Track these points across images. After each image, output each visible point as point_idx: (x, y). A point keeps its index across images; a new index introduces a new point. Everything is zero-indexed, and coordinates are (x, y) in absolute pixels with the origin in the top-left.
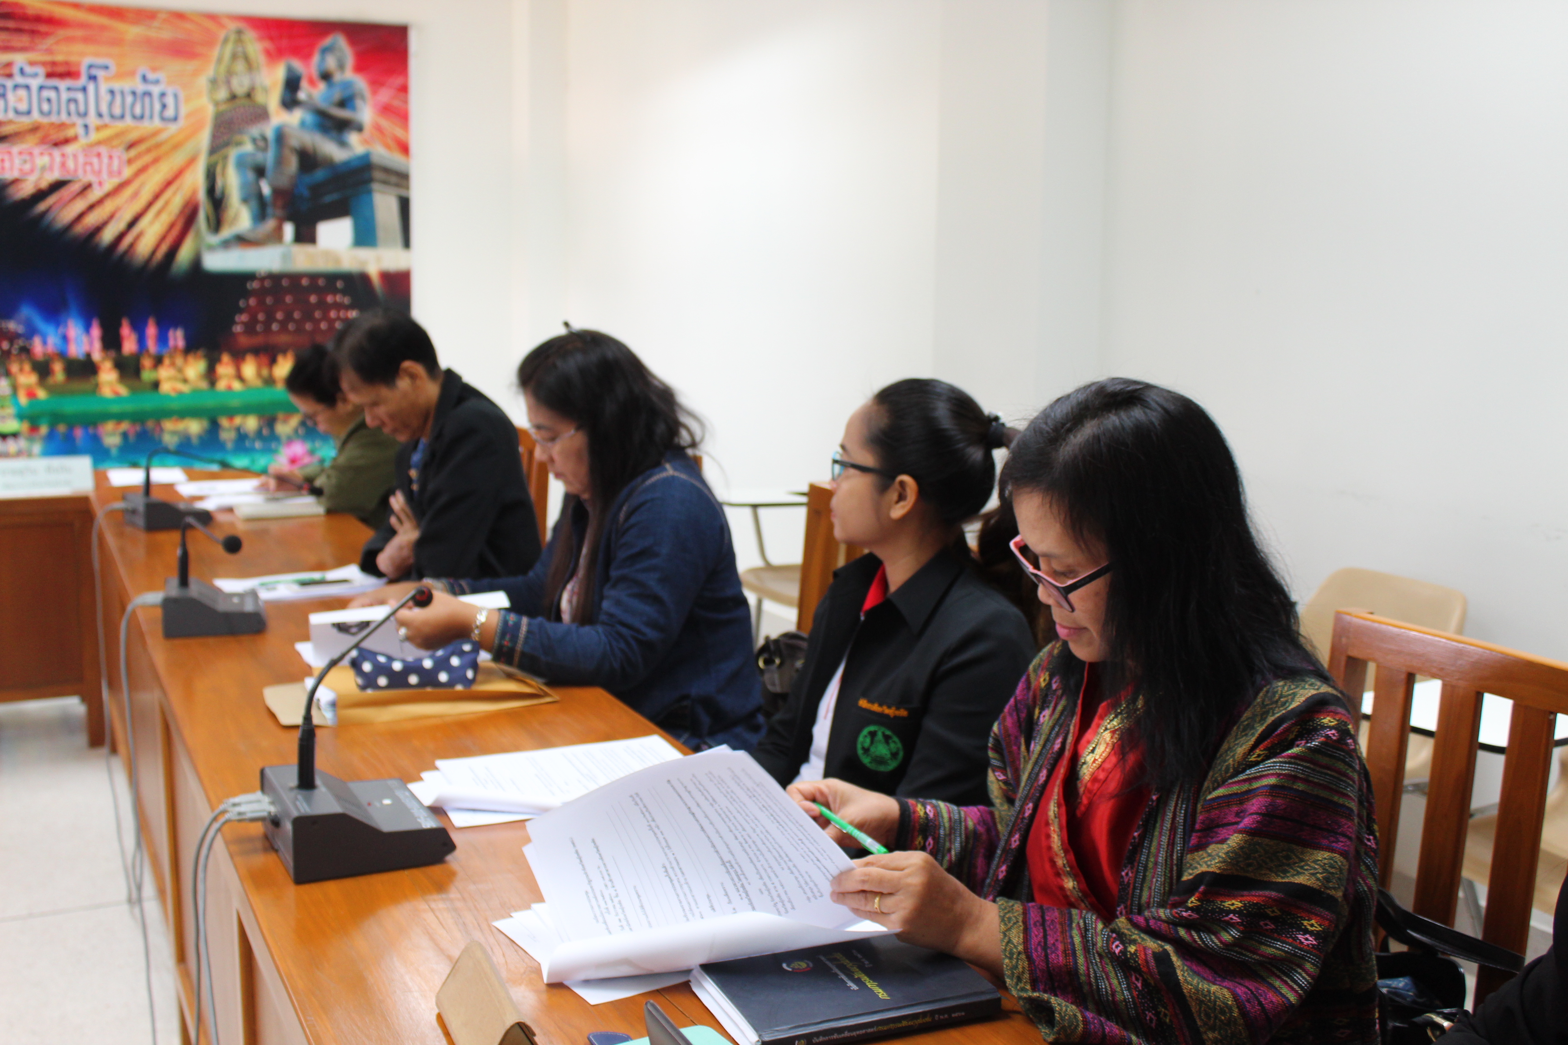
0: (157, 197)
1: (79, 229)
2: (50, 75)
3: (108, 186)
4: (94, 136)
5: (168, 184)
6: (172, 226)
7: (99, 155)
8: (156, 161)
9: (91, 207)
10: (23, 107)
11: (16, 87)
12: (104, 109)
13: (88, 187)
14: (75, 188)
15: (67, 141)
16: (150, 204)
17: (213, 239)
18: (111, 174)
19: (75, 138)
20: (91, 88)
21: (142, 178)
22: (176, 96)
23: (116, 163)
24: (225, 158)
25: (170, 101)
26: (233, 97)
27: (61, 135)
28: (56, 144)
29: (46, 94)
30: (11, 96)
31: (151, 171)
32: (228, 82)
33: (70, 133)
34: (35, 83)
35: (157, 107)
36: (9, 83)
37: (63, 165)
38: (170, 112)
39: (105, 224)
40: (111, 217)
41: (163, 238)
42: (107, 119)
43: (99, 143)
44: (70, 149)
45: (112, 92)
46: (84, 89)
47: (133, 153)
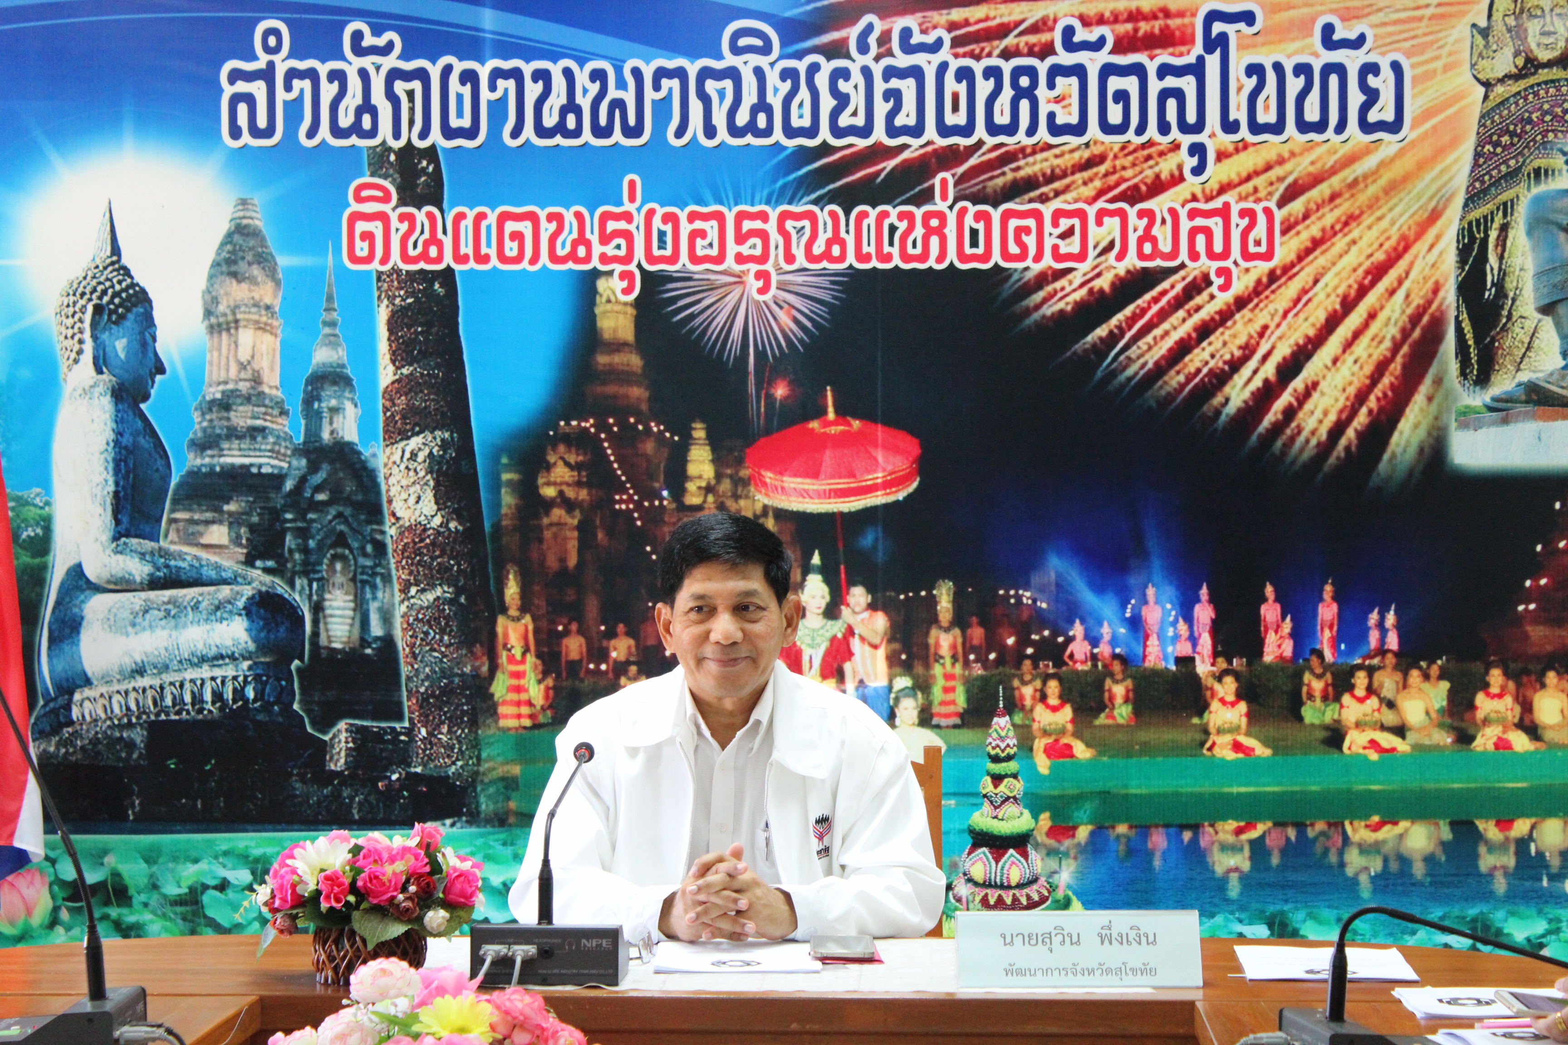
0: (1348, 305)
1: (1174, 379)
2: (1122, 46)
3: (1241, 285)
4: (1216, 173)
5: (1378, 272)
6: (1381, 368)
7: (1224, 212)
8: (1350, 220)
9: (1205, 331)
10: (1068, 116)
11: (1056, 71)
12: (1239, 112)
13: (1200, 284)
14: (1174, 285)
15: (1158, 187)
16: (1332, 322)
17: (1477, 399)
18: (1247, 256)
19: (1177, 179)
20: (1213, 62)
21: (1319, 260)
22: (1396, 67)
23: (1260, 231)
24: (1507, 208)
25: (1384, 83)
26: (1531, 65)
28: (1133, 196)
29: (1115, 83)
30: (1042, 92)
31: (1340, 243)
32: (1517, 33)
33: (1166, 167)
34: (1094, 63)
35: (1355, 98)
36: (1042, 68)
37: (1147, 236)
38: (1382, 113)
39: (1235, 365)
40: (1248, 350)
41: (1361, 397)
42: (1244, 132)
43: (1224, 189)
44: (1159, 204)
45: (1255, 70)
46: (1197, 70)
47: (1297, 206)
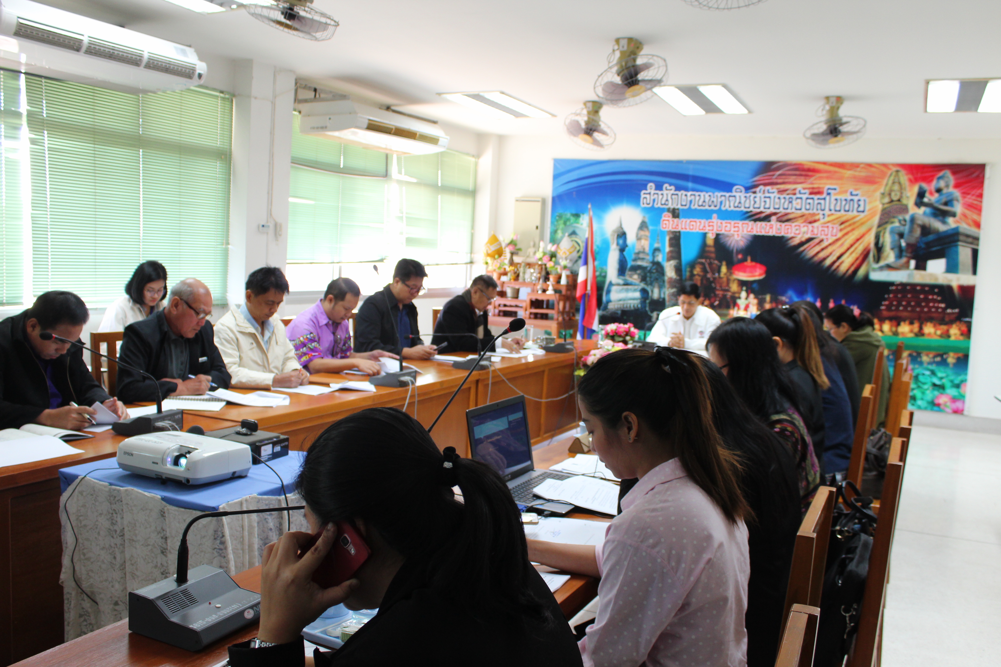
0: (852, 246)
1: (816, 259)
2: (811, 193)
3: (830, 241)
4: (827, 219)
5: (858, 240)
6: (857, 259)
7: (828, 227)
8: (853, 230)
9: (823, 249)
10: (799, 207)
11: (797, 198)
12: (832, 208)
13: (822, 241)
14: (816, 241)
15: (815, 221)
16: (848, 249)
17: (876, 266)
18: (832, 235)
19: (818, 220)
20: (828, 198)
21: (846, 237)
22: (865, 201)
23: (835, 231)
24: (885, 229)
25: (862, 203)
26: (892, 201)
27: (811, 219)
28: (810, 223)
29: (809, 201)
30: (794, 202)
31: (850, 234)
32: (890, 194)
33: (817, 218)
34: (804, 197)
35: (856, 206)
36: (794, 197)
37: (812, 231)
38: (861, 209)
39: (828, 256)
40: (831, 254)
41: (852, 265)
42: (833, 212)
43: (829, 222)
44: (815, 225)
45: (836, 200)
46: (824, 199)
47: (843, 226)
